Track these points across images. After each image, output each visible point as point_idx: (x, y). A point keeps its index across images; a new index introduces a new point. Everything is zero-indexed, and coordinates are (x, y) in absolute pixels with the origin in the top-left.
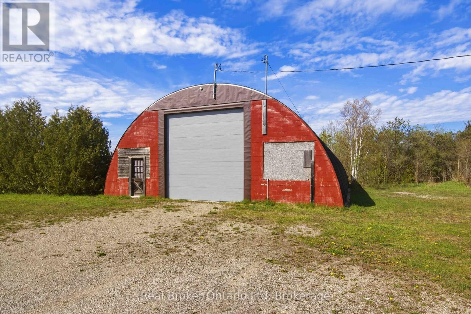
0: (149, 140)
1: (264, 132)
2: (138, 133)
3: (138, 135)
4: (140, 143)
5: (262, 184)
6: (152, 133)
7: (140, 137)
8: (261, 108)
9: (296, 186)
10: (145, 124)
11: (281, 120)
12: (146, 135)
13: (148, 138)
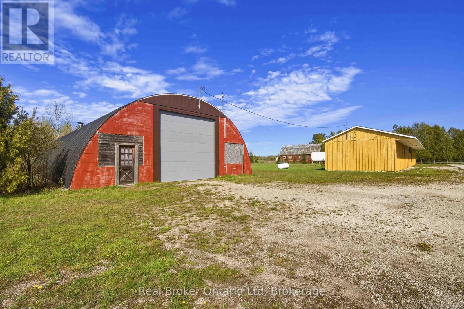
0: (143, 129)
1: (225, 137)
2: (129, 120)
3: (129, 122)
4: (131, 131)
5: (224, 166)
6: (147, 123)
7: (133, 125)
8: (224, 123)
9: (238, 166)
10: (138, 114)
11: (232, 131)
12: (139, 124)
13: (141, 127)
